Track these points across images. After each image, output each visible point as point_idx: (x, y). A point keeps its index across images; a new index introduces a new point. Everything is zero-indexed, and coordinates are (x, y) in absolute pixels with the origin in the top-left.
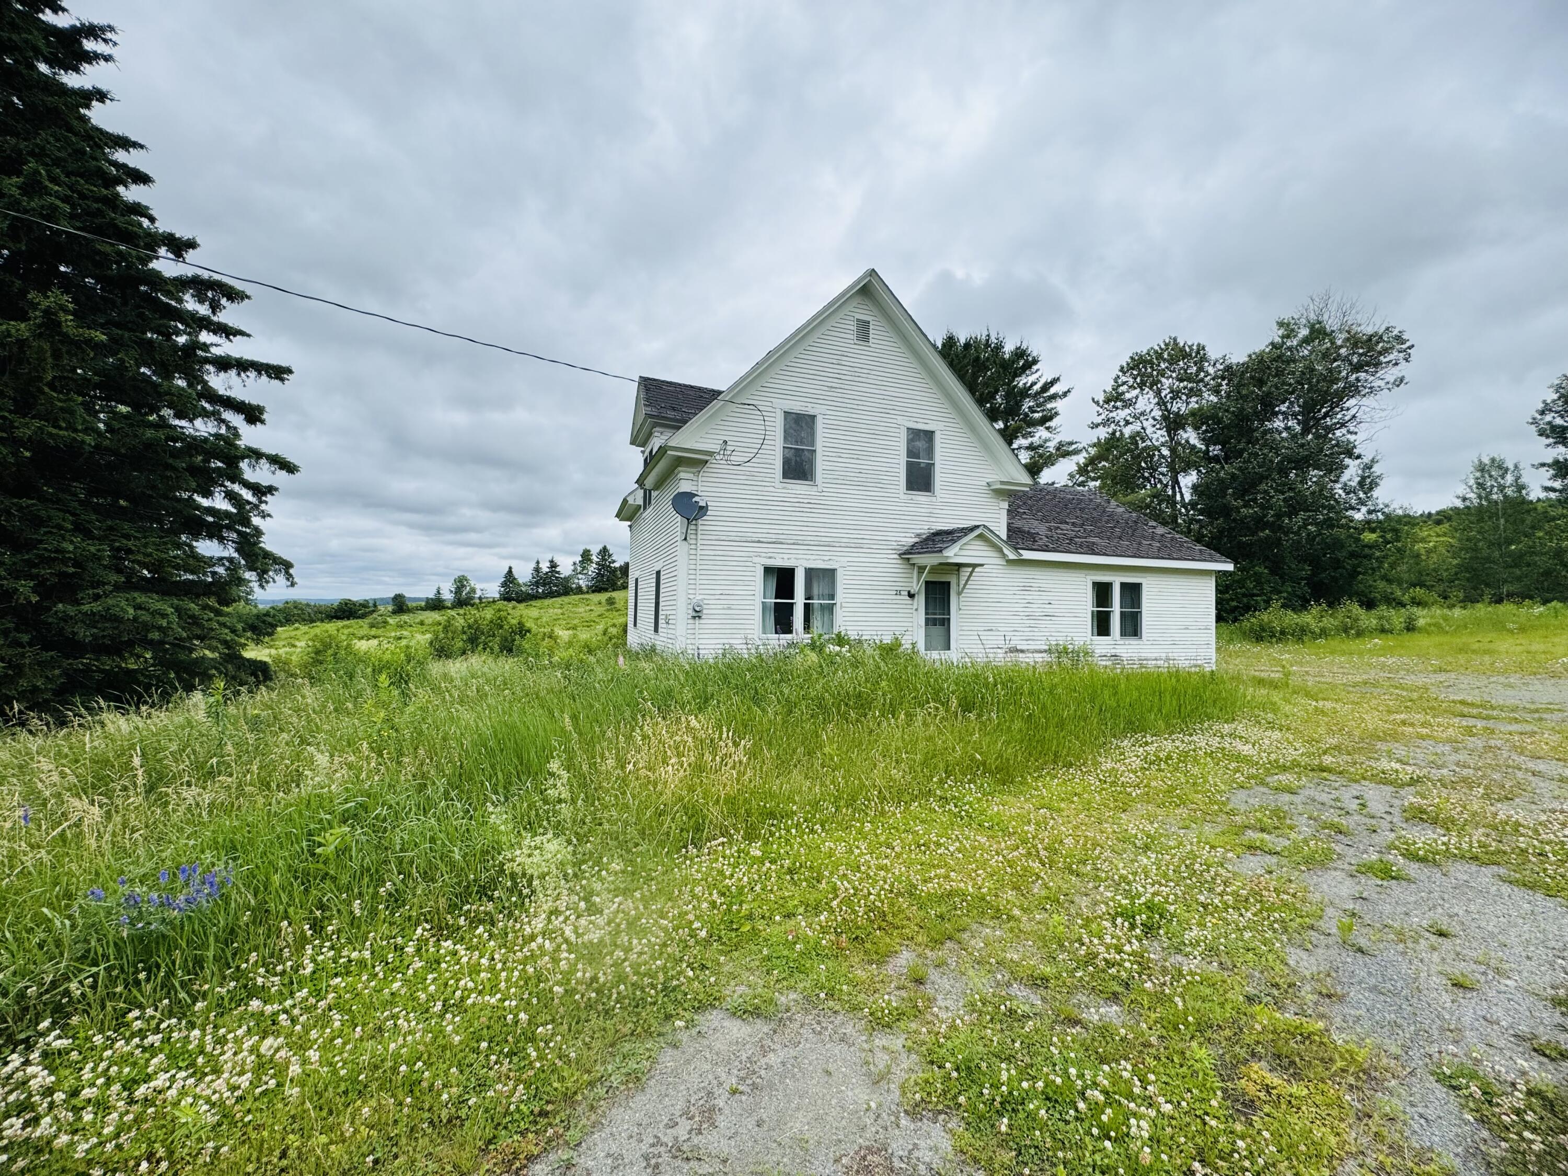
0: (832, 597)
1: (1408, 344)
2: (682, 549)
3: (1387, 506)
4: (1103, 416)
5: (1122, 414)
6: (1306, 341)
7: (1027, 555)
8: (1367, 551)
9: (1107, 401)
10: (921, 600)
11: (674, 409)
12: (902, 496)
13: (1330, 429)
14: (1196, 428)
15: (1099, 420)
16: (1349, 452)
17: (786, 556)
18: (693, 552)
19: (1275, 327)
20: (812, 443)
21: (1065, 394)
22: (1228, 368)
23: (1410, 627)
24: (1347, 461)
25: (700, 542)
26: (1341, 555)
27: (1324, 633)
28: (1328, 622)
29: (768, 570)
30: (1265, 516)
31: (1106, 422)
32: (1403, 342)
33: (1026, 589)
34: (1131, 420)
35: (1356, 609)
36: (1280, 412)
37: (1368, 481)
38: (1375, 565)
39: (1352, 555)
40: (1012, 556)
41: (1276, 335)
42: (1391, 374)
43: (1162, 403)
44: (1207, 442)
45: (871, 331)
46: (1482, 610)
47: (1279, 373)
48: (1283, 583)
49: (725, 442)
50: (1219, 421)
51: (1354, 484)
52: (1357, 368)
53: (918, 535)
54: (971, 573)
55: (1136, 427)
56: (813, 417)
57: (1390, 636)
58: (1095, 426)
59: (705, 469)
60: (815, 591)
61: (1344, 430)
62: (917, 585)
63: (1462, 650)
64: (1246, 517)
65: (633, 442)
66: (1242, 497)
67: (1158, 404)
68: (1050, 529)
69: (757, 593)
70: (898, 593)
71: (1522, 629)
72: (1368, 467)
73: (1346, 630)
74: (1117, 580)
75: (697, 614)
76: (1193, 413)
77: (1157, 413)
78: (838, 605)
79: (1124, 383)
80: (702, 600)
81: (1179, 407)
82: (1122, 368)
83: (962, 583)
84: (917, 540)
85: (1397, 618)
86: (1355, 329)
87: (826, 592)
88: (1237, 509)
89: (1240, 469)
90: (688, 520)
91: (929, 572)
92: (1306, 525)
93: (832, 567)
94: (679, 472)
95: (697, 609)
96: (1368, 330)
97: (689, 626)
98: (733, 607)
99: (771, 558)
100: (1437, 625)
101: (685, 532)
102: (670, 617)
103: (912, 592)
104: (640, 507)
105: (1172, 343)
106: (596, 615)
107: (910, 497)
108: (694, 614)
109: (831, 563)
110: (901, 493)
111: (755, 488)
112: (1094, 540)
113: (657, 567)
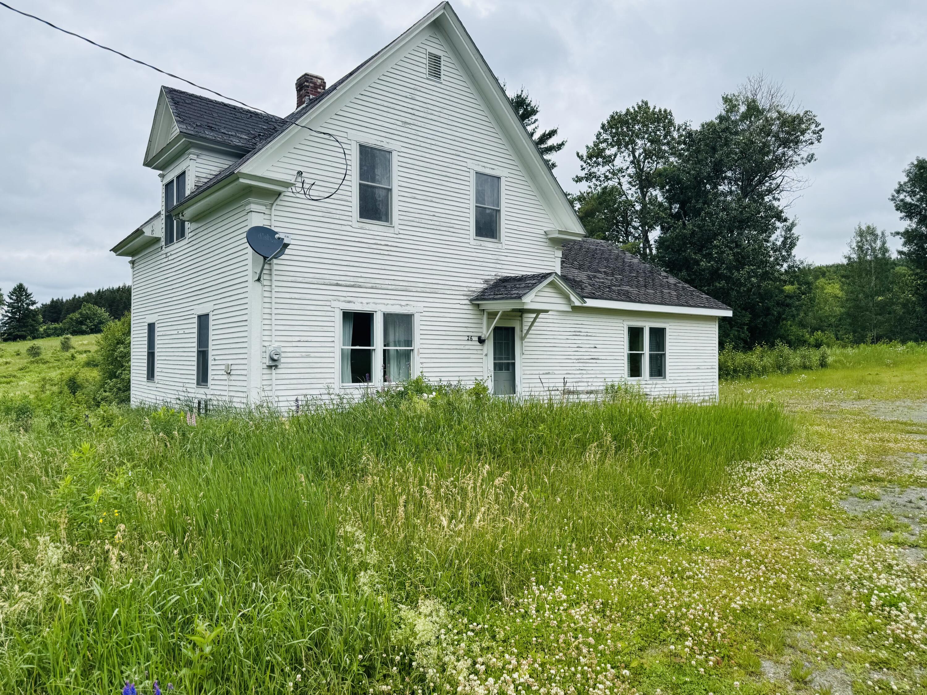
0: (409, 343)
1: (819, 128)
2: (255, 290)
3: (802, 263)
4: (586, 171)
5: (601, 170)
6: (745, 117)
7: (591, 303)
8: (788, 301)
9: (590, 157)
10: (489, 347)
11: (211, 128)
12: (472, 242)
13: (761, 196)
14: (662, 188)
15: (582, 174)
16: (779, 216)
17: (365, 301)
18: (267, 294)
19: (721, 101)
20: (388, 180)
21: (559, 147)
22: (690, 134)
23: (823, 364)
24: (778, 224)
25: (275, 283)
26: (770, 304)
27: (764, 370)
28: (769, 360)
29: (347, 316)
30: (719, 269)
31: (589, 177)
32: (816, 125)
33: (577, 334)
34: (610, 176)
35: (786, 350)
36: (726, 178)
37: (789, 241)
38: (795, 312)
39: (778, 304)
40: (577, 303)
41: (720, 109)
42: (804, 151)
43: (635, 162)
44: (671, 200)
45: (443, 68)
46: (865, 349)
47: (727, 143)
48: (731, 328)
49: (300, 173)
50: (679, 181)
51: (779, 243)
52: (785, 143)
53: (486, 281)
54: (535, 319)
55: (614, 182)
56: (388, 153)
57: (810, 372)
58: (579, 180)
59: (278, 202)
60: (391, 338)
61: (770, 197)
62: (487, 332)
63: (861, 381)
64: (704, 270)
65: (148, 163)
66: (700, 250)
67: (632, 162)
68: (589, 277)
69: (336, 340)
70: (470, 338)
71: (896, 364)
72: (789, 229)
73: (779, 368)
74: (647, 325)
75: (273, 363)
76: (659, 174)
77: (632, 171)
78: (416, 351)
79: (605, 140)
80: (279, 347)
81: (650, 166)
82: (603, 127)
83: (526, 328)
84: (485, 286)
85: (815, 356)
86: (783, 110)
87: (402, 339)
88: (697, 262)
89: (699, 227)
90: (265, 258)
91: (500, 319)
92: (750, 277)
93: (409, 313)
94: (249, 203)
95: (275, 357)
96: (791, 110)
97: (265, 377)
98: (312, 355)
99: (349, 302)
100: (839, 361)
101: (259, 272)
102: (233, 367)
103: (483, 337)
104: (158, 240)
105: (644, 107)
106: (16, 368)
107: (479, 243)
108: (271, 363)
109: (408, 308)
110: (472, 238)
111: (333, 226)
112: (627, 288)
113: (203, 310)
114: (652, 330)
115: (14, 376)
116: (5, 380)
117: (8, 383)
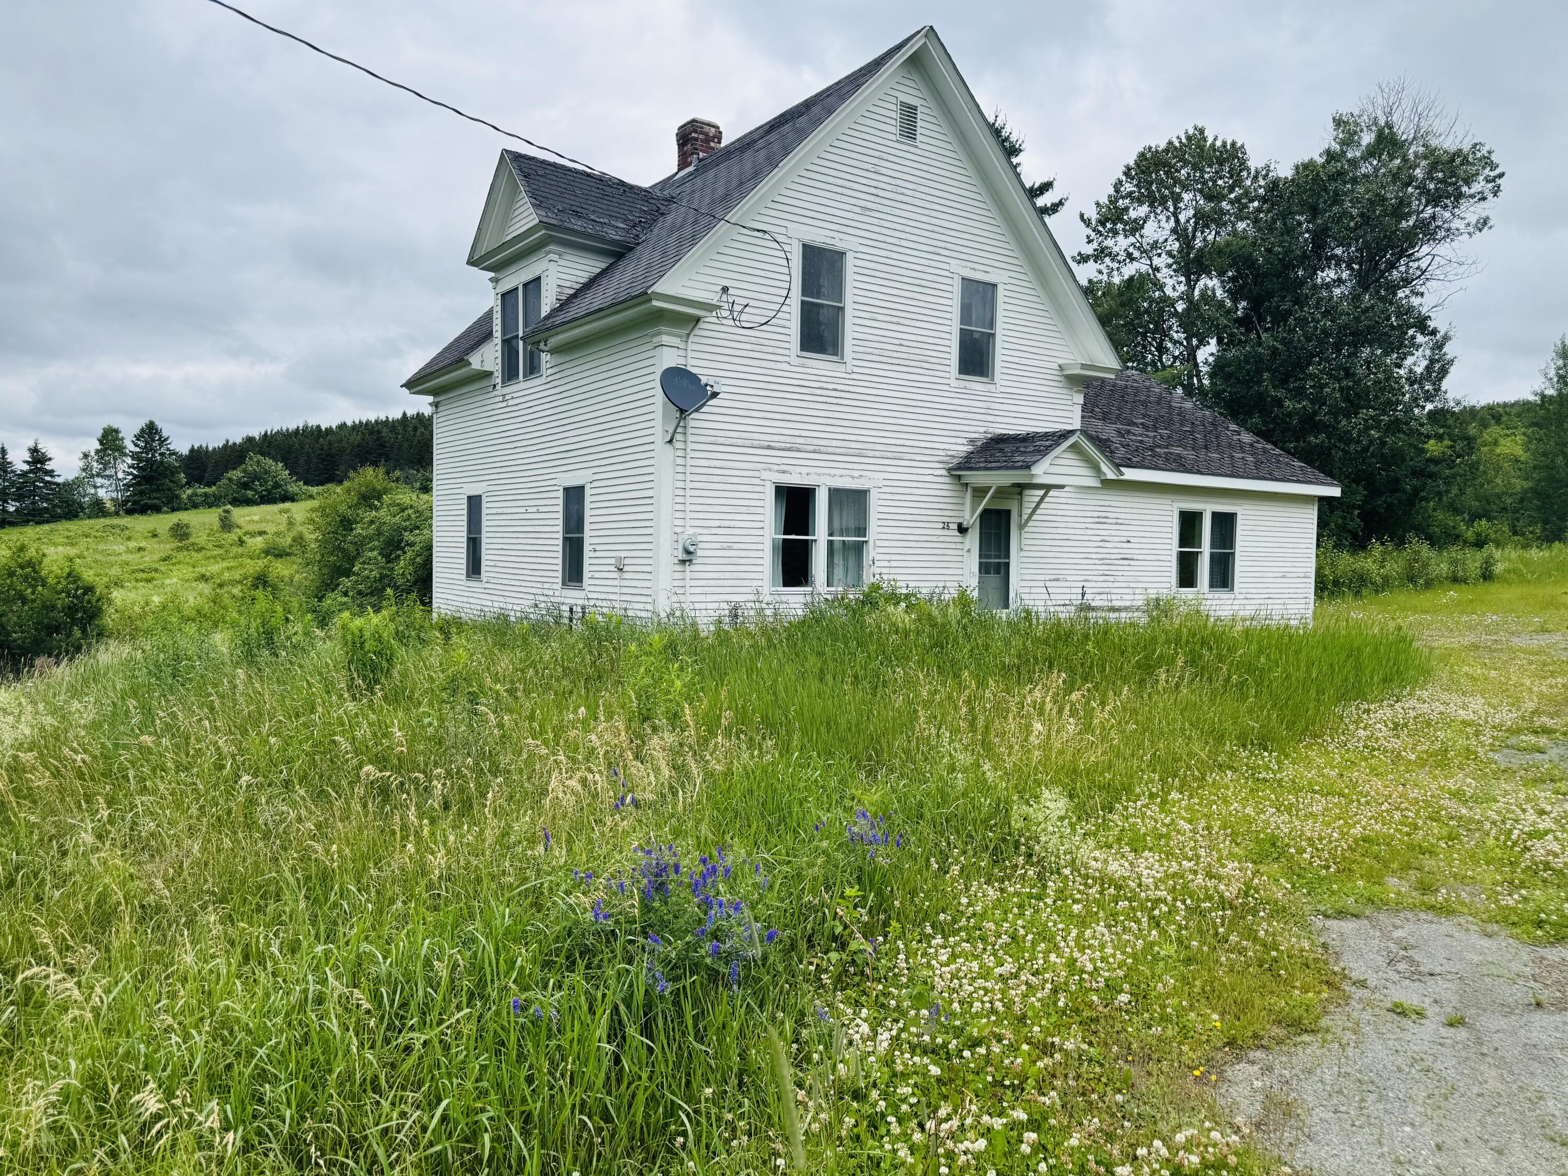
0: (862, 531)
1: (1497, 172)
2: (664, 455)
3: (1458, 403)
4: (1095, 245)
5: (1120, 244)
6: (1372, 152)
7: (1131, 474)
8: (1432, 468)
9: (1102, 221)
10: (973, 540)
11: (577, 214)
12: (954, 383)
13: (1393, 288)
14: (1221, 274)
15: (1089, 250)
16: (1422, 324)
17: (804, 470)
18: (680, 461)
19: (1331, 125)
20: (838, 292)
21: (1058, 207)
22: (1274, 185)
23: (1487, 576)
24: (1420, 339)
25: (691, 446)
26: (1400, 472)
27: (1386, 584)
28: (1395, 566)
29: (781, 491)
30: (1315, 413)
31: (1100, 254)
32: (1493, 167)
33: (1101, 521)
34: (1136, 253)
35: (1426, 551)
36: (1332, 257)
37: (1437, 366)
38: (1443, 488)
39: (1415, 473)
40: (1110, 475)
42: (1470, 212)
43: (1178, 232)
44: (1235, 296)
45: (918, 123)
47: (1337, 199)
48: (1332, 512)
49: (726, 290)
50: (1250, 262)
51: (1419, 370)
52: (1435, 200)
53: (972, 441)
54: (1043, 498)
55: (1142, 266)
56: (840, 255)
57: (1464, 587)
58: (1083, 259)
59: (696, 331)
60: (839, 524)
61: (1407, 291)
62: (970, 518)
63: (1551, 604)
64: (1290, 415)
66: (1284, 382)
67: (1173, 231)
68: (1120, 434)
69: (766, 526)
70: (946, 526)
72: (1439, 346)
73: (1412, 579)
74: (1208, 508)
75: (688, 557)
76: (1218, 250)
77: (1173, 245)
78: (871, 543)
79: (1128, 194)
80: (694, 534)
81: (1205, 238)
82: (1127, 173)
83: (1027, 511)
84: (969, 448)
85: (1473, 561)
86: (1436, 141)
87: (852, 525)
88: (1279, 402)
89: (1283, 342)
90: (682, 411)
91: (993, 497)
92: (1368, 428)
93: (865, 487)
94: (660, 334)
95: (691, 549)
96: (1450, 144)
97: (678, 576)
98: (736, 546)
99: (784, 472)
100: (1514, 571)
101: (671, 431)
102: (627, 561)
103: (965, 525)
104: (488, 374)
105: (1197, 139)
106: (156, 557)
107: (963, 384)
108: (685, 557)
109: (862, 480)
110: (953, 378)
111: (764, 364)
112: (1178, 450)
113: (573, 480)
114: (1215, 515)
115: (156, 570)
116: (144, 575)
117: (148, 581)
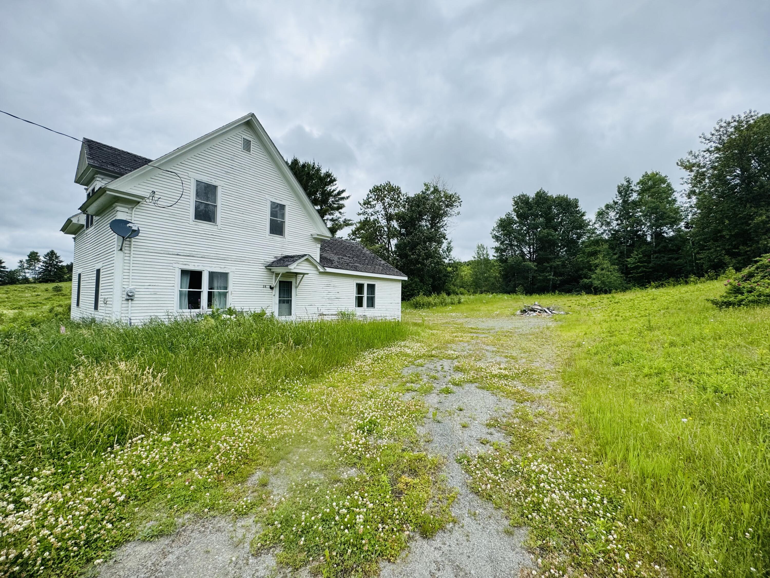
0: (226, 288)
1: (461, 200)
2: (118, 257)
3: (454, 258)
4: (363, 210)
5: (370, 211)
6: (433, 193)
7: (328, 270)
8: (448, 274)
9: (364, 204)
10: (277, 291)
11: (113, 165)
12: (267, 236)
13: (439, 228)
14: (397, 221)
15: (361, 212)
16: (444, 237)
17: (196, 264)
18: (127, 258)
19: (423, 185)
20: (215, 201)
21: (348, 197)
22: (408, 198)
23: (459, 302)
24: (444, 241)
25: (132, 252)
26: (441, 275)
27: (435, 305)
28: (437, 300)
29: (184, 272)
30: (419, 259)
31: (364, 213)
32: (459, 199)
33: (328, 286)
34: (373, 214)
35: (445, 296)
36: (424, 219)
37: (449, 248)
39: (444, 275)
40: (321, 270)
41: (423, 188)
42: (456, 210)
43: (385, 208)
44: (401, 227)
45: (252, 147)
46: (478, 296)
47: (424, 204)
49: (154, 192)
50: (405, 219)
51: (445, 249)
52: (447, 206)
53: (276, 257)
54: (302, 277)
55: (375, 217)
56: (215, 187)
57: (454, 305)
58: (359, 214)
59: (137, 207)
60: (215, 284)
61: (443, 229)
62: (274, 283)
63: (472, 310)
64: (412, 259)
65: (78, 181)
66: (411, 251)
67: (383, 208)
68: (339, 258)
69: (176, 285)
70: (265, 287)
71: (487, 303)
72: (449, 243)
73: (442, 303)
74: (366, 283)
75: (130, 298)
76: (396, 214)
77: (383, 212)
78: (230, 293)
79: (371, 197)
80: (134, 289)
81: (392, 211)
82: (370, 191)
83: (298, 282)
84: (275, 260)
85: (455, 298)
86: (447, 191)
87: (222, 285)
88: (410, 255)
89: (411, 239)
90: (123, 237)
91: (281, 277)
92: (431, 263)
93: (227, 272)
94: (117, 206)
95: (130, 294)
96: (450, 192)
97: (124, 305)
98: (158, 293)
99: (185, 265)
100: (466, 301)
101: (120, 245)
102: (108, 300)
103: (272, 286)
104: (83, 226)
105: (388, 184)
106: (43, 298)
107: (272, 237)
108: (128, 298)
109: (226, 269)
110: (267, 234)
111: (176, 223)
112: (357, 264)
113: (98, 267)
114: (368, 285)
115: (41, 303)
116: (33, 305)
117: (34, 307)
